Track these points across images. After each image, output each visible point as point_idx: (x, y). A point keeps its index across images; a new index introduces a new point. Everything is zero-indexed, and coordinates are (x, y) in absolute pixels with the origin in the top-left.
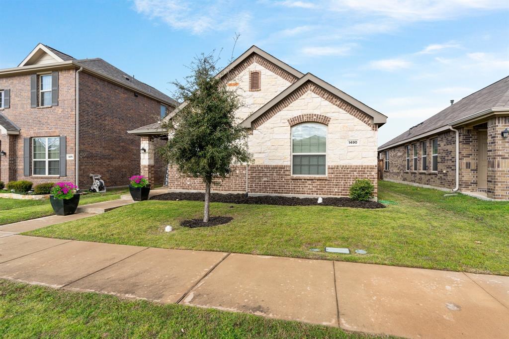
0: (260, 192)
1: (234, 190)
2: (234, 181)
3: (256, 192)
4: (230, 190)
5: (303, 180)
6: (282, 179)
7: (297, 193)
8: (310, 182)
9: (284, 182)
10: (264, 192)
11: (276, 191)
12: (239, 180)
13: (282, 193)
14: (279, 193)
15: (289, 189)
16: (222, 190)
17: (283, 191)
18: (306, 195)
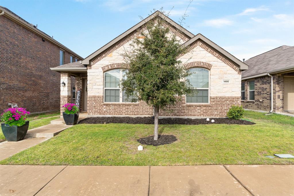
0: (164, 116)
1: (141, 115)
2: (141, 108)
3: (161, 116)
4: (138, 114)
5: (194, 107)
6: (180, 106)
7: (190, 116)
8: (199, 108)
9: (181, 108)
10: (167, 115)
11: (175, 115)
12: (145, 107)
13: (180, 116)
14: (178, 116)
15: (184, 112)
16: (132, 115)
17: (180, 114)
18: (196, 116)
